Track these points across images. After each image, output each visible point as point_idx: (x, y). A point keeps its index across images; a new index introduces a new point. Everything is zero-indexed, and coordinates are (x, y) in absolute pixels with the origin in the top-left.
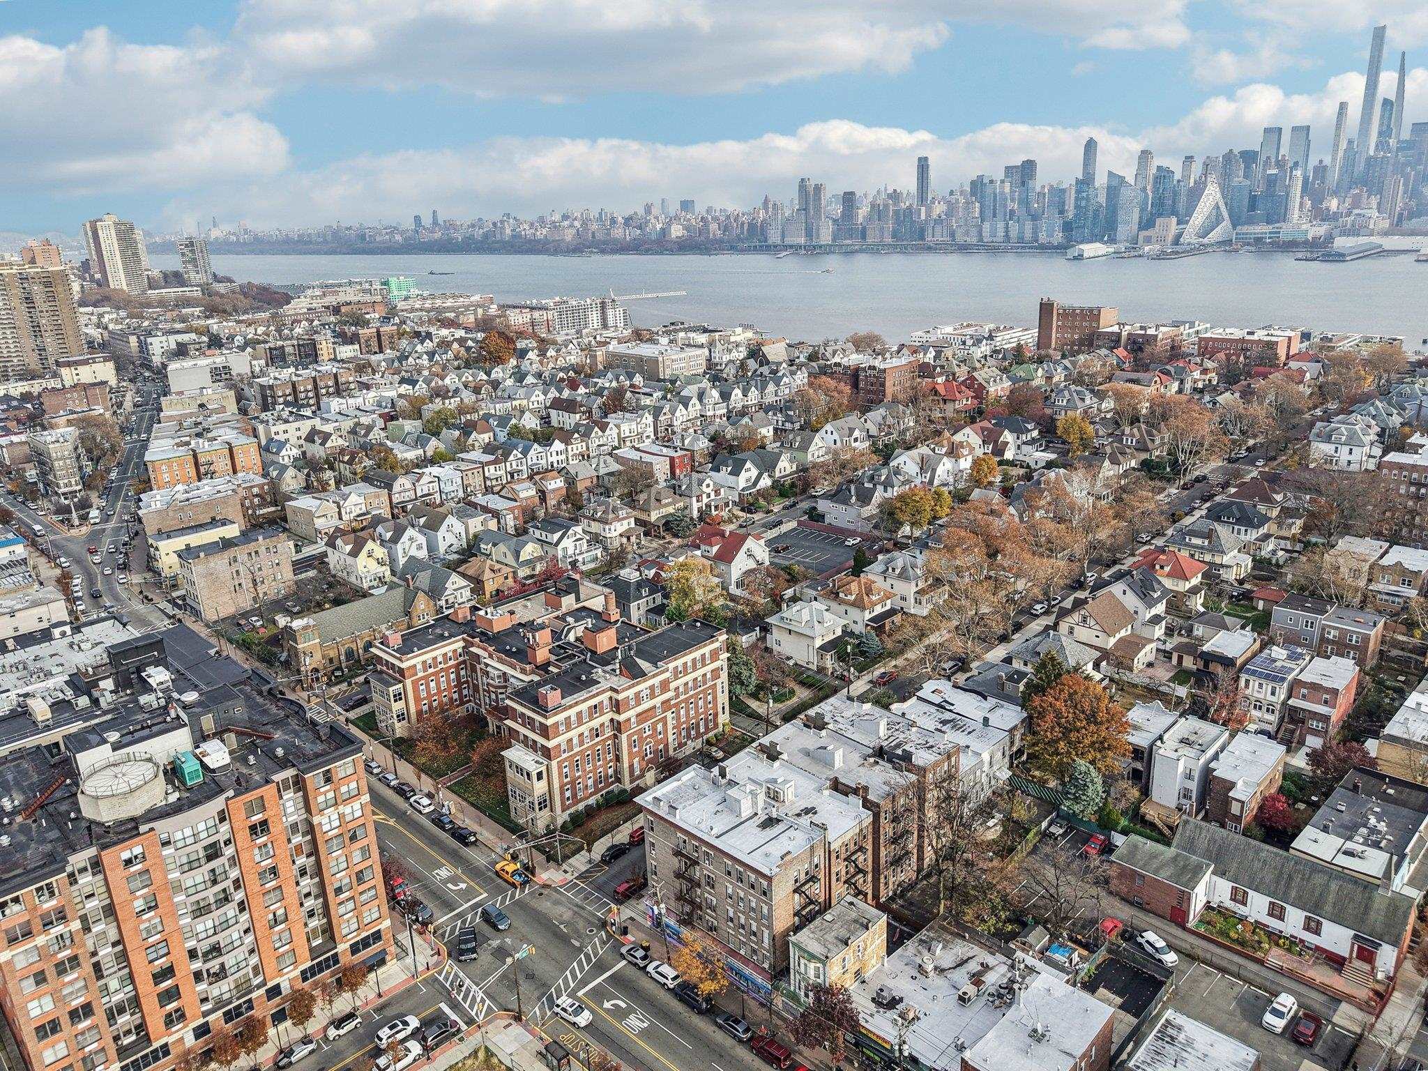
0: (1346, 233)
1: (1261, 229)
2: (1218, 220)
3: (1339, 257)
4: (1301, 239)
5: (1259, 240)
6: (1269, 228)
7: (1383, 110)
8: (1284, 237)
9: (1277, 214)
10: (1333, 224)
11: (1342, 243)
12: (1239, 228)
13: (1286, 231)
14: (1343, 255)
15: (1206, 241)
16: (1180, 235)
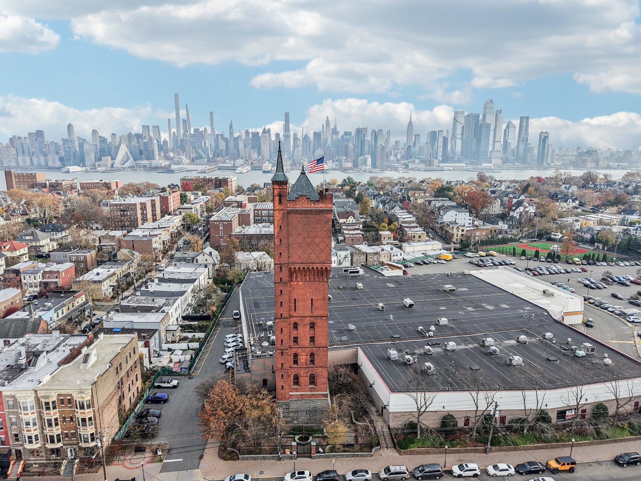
0: (175, 164)
1: (145, 162)
2: (128, 159)
3: (172, 172)
4: (160, 166)
5: (144, 166)
6: (147, 162)
7: (184, 123)
8: (153, 165)
9: (150, 157)
10: (171, 161)
11: (173, 167)
12: (136, 161)
13: (154, 163)
14: (174, 171)
15: (124, 166)
16: (113, 164)
